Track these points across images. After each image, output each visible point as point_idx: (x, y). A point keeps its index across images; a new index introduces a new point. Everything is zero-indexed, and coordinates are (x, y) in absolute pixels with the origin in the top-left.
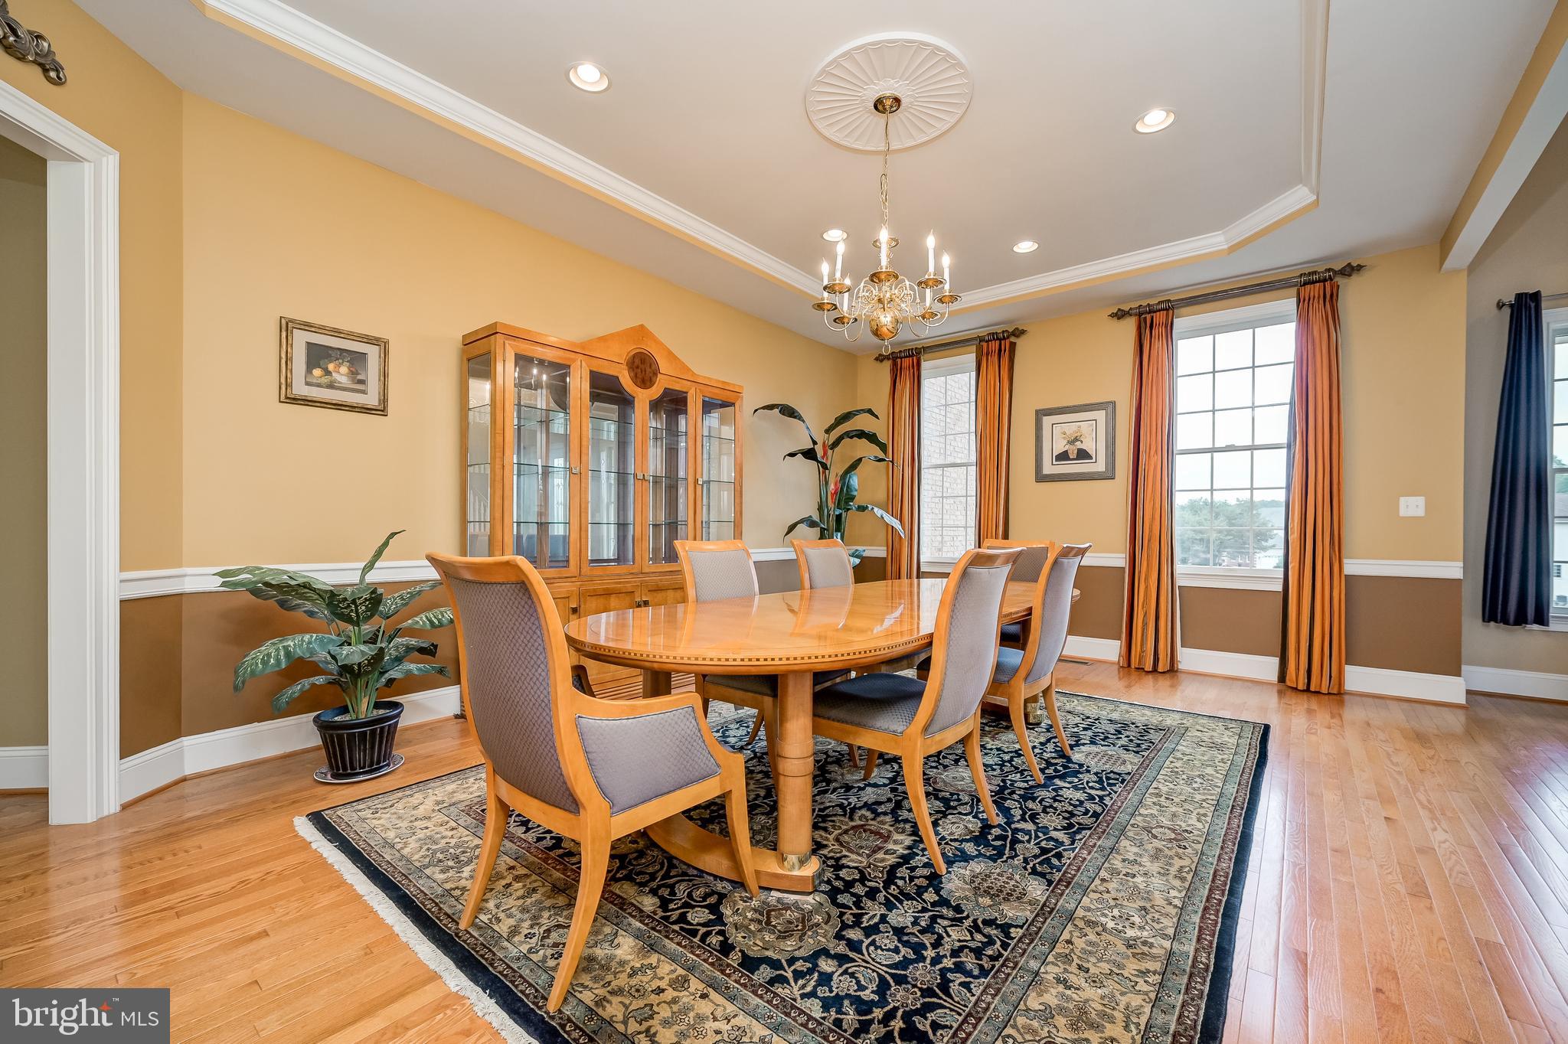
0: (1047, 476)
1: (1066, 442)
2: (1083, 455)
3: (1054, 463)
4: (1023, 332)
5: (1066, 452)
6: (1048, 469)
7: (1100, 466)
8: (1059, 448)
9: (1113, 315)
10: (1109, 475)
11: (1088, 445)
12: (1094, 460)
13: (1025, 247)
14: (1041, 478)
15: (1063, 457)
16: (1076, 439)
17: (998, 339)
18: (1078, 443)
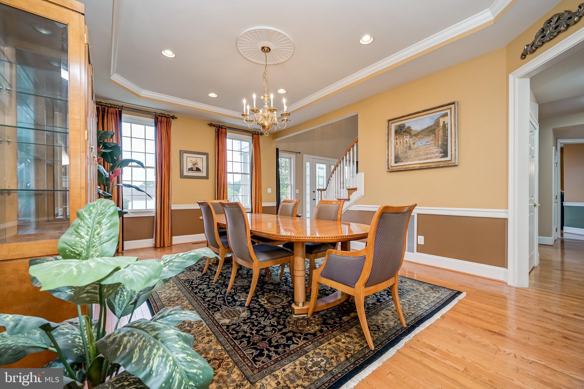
0: (185, 176)
1: (192, 164)
2: (198, 170)
3: (188, 171)
4: (176, 118)
5: (192, 168)
6: (186, 173)
7: (204, 174)
8: (190, 166)
9: (209, 124)
10: (207, 177)
11: (200, 166)
12: (202, 172)
13: (213, 95)
14: (182, 176)
15: (191, 169)
16: (196, 164)
17: (166, 117)
18: (196, 165)
